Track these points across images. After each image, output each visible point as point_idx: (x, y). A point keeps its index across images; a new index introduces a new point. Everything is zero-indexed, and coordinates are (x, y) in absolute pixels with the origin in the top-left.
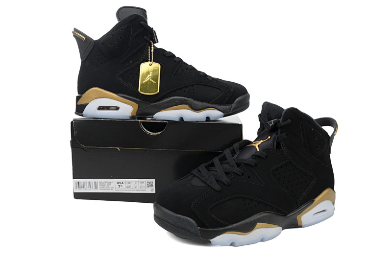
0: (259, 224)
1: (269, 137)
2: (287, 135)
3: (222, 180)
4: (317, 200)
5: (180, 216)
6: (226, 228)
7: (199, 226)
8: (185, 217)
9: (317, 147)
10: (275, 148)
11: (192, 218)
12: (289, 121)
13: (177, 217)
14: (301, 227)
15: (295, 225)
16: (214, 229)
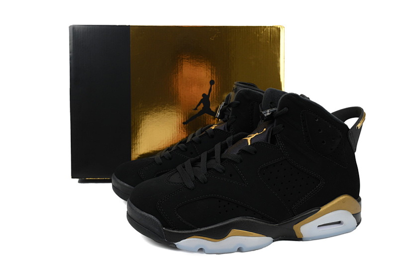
0: (234, 231)
1: (265, 129)
2: (283, 127)
3: (198, 178)
4: (323, 209)
5: (145, 213)
6: (193, 231)
7: (164, 227)
8: (150, 215)
9: (324, 142)
10: (269, 142)
11: (156, 217)
12: (286, 109)
13: (141, 214)
14: (300, 239)
15: (294, 237)
16: (180, 232)
